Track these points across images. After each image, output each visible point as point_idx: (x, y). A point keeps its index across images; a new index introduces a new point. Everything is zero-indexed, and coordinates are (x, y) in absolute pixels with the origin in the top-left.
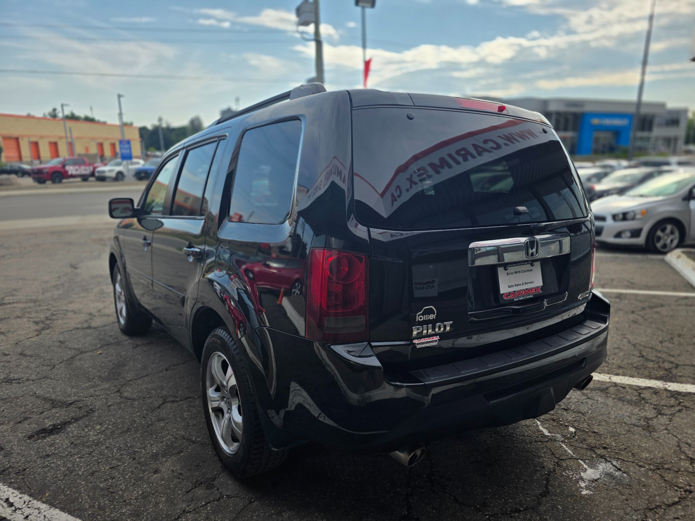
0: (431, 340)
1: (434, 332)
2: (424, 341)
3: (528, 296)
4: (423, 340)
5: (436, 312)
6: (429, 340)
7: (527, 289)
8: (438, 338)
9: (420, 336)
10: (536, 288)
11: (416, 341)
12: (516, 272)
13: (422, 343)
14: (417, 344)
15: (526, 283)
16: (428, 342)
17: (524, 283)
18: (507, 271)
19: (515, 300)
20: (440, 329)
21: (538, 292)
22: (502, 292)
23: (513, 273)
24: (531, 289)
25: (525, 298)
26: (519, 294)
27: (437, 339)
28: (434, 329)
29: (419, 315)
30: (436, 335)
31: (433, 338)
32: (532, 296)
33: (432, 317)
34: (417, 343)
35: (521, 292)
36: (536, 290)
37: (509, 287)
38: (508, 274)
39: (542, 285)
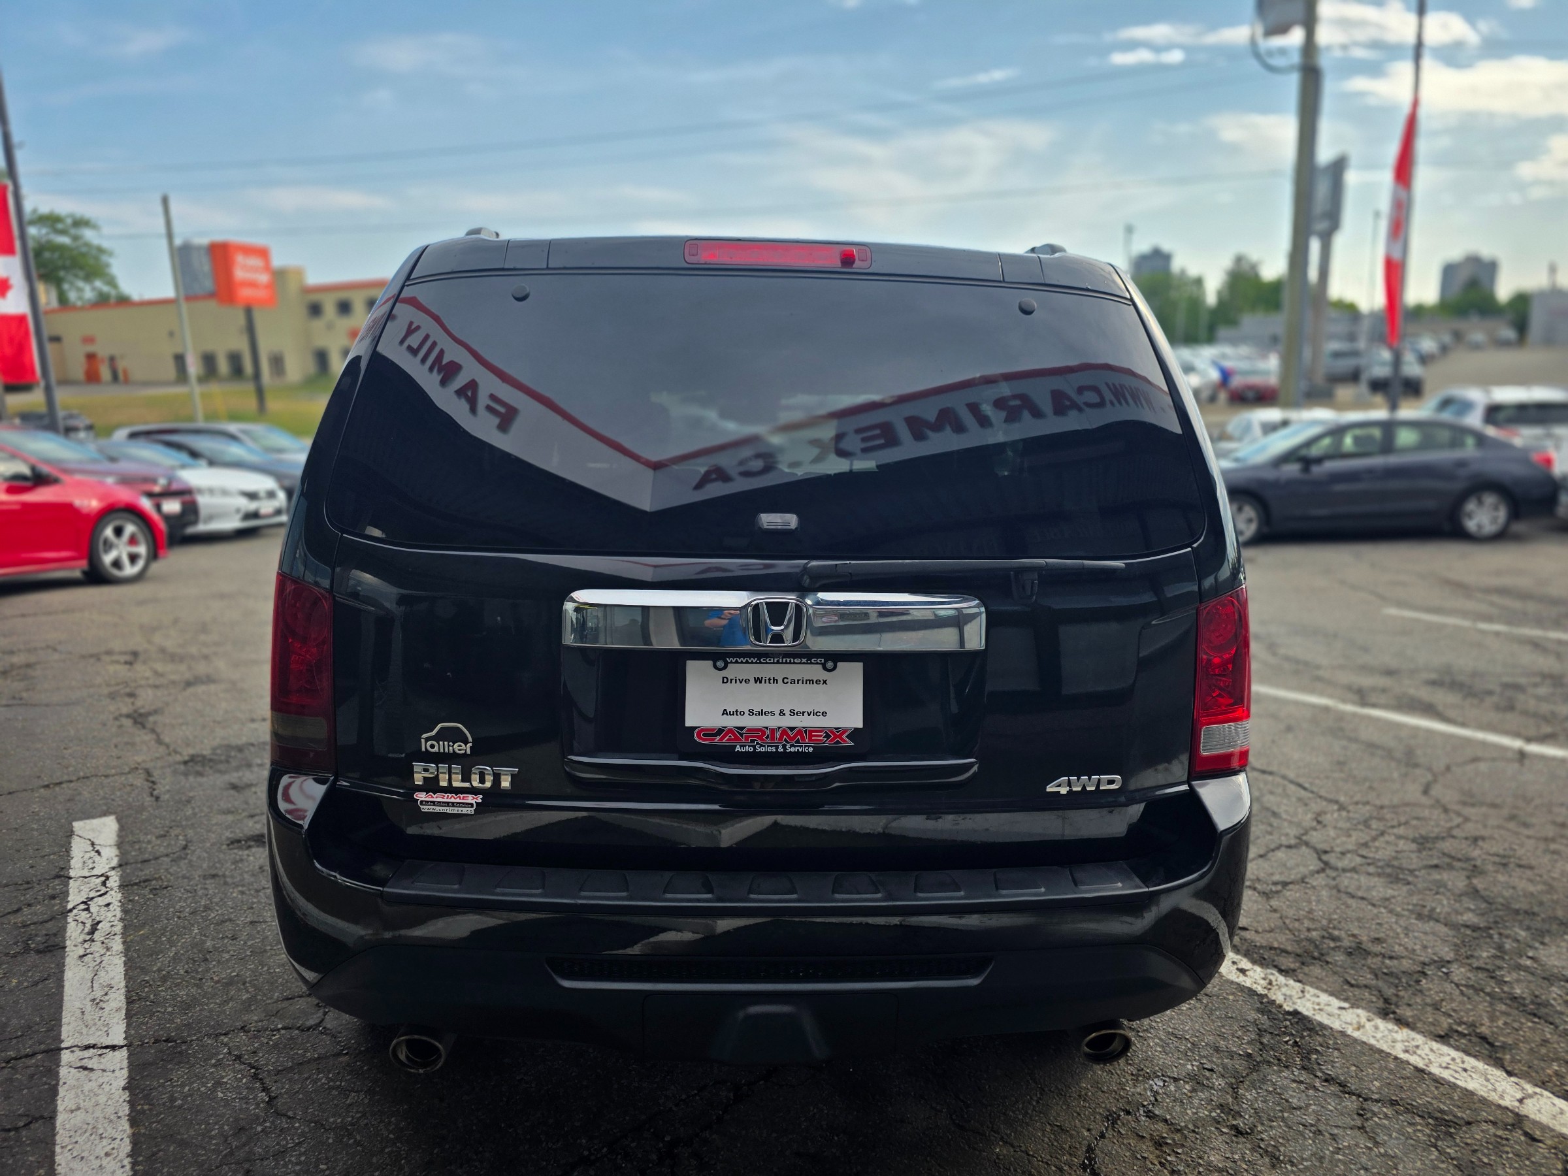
0: (458, 800)
1: (467, 785)
2: (439, 800)
3: (792, 746)
4: (438, 798)
5: (470, 739)
6: (453, 800)
7: (792, 729)
8: (479, 799)
9: (431, 786)
10: (837, 732)
11: (421, 796)
12: (758, 680)
13: (434, 802)
14: (422, 802)
15: (793, 713)
16: (448, 803)
17: (787, 712)
18: (724, 673)
19: (738, 749)
20: (482, 781)
21: (838, 742)
22: (689, 723)
23: (747, 681)
24: (811, 732)
25: (781, 749)
26: (760, 738)
27: (473, 802)
28: (466, 778)
29: (427, 740)
30: (473, 791)
31: (464, 798)
32: (811, 750)
33: (459, 748)
34: (421, 799)
35: (768, 732)
36: (827, 736)
37: (725, 712)
38: (725, 680)
39: (860, 725)
